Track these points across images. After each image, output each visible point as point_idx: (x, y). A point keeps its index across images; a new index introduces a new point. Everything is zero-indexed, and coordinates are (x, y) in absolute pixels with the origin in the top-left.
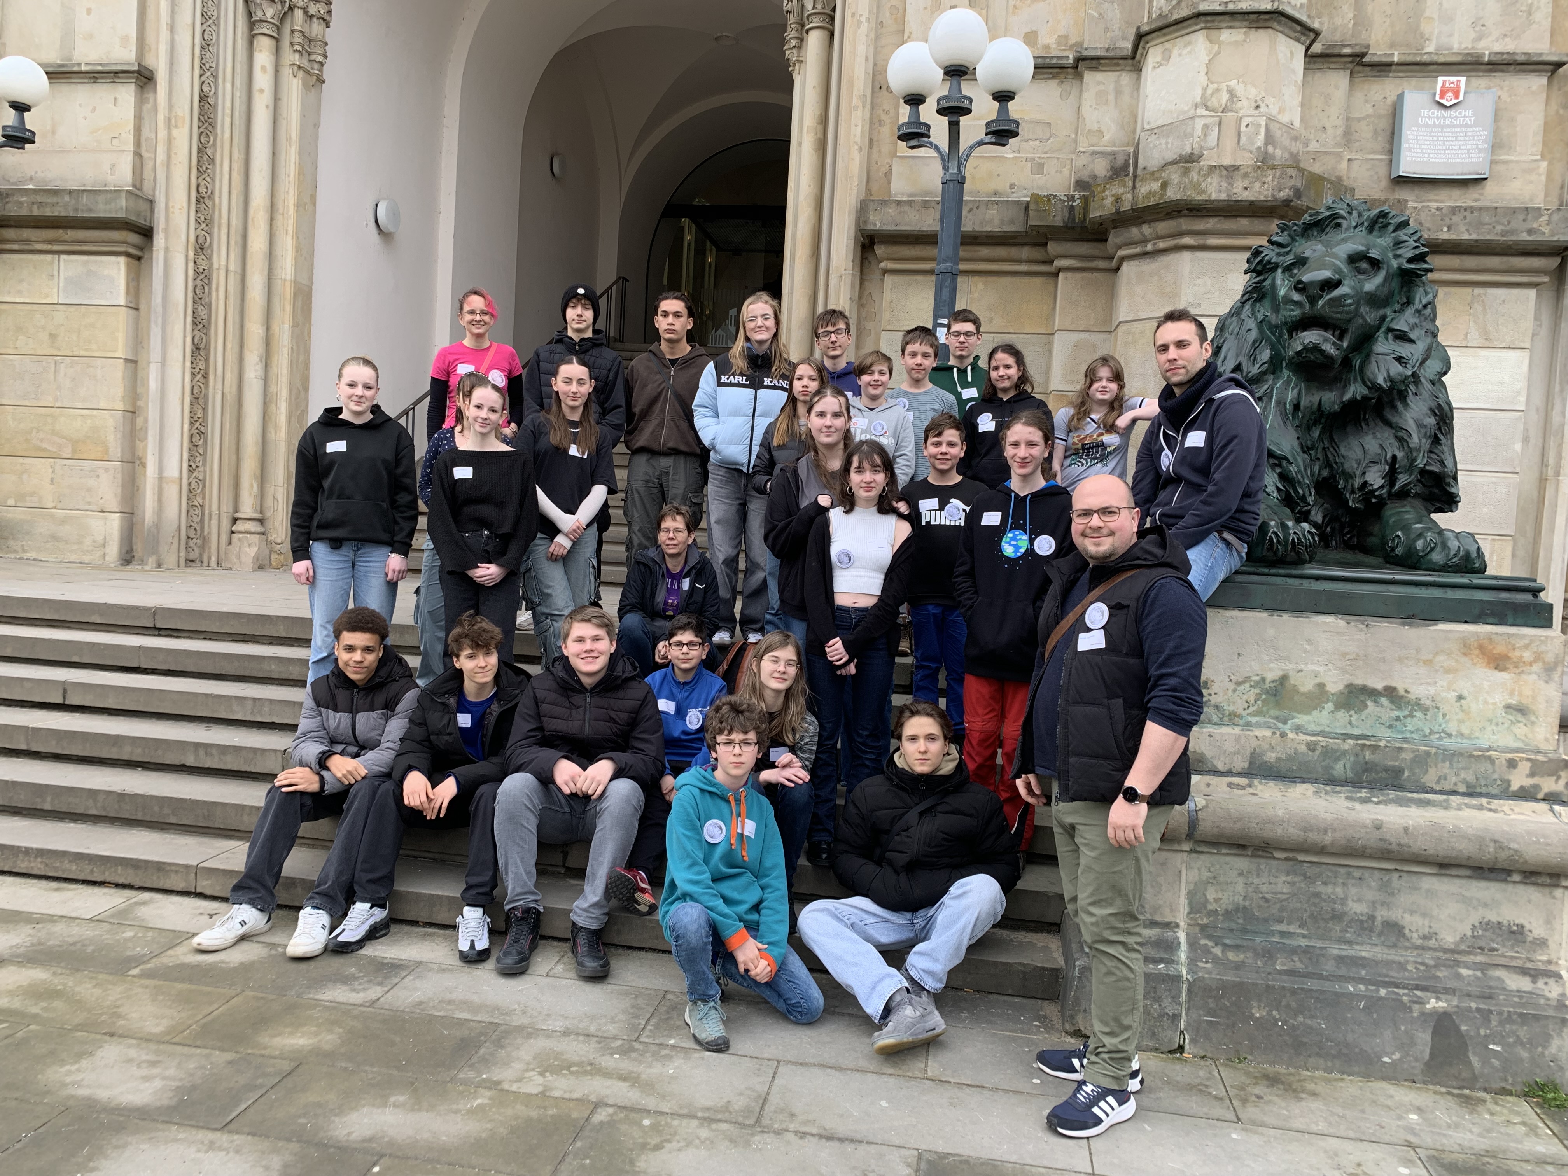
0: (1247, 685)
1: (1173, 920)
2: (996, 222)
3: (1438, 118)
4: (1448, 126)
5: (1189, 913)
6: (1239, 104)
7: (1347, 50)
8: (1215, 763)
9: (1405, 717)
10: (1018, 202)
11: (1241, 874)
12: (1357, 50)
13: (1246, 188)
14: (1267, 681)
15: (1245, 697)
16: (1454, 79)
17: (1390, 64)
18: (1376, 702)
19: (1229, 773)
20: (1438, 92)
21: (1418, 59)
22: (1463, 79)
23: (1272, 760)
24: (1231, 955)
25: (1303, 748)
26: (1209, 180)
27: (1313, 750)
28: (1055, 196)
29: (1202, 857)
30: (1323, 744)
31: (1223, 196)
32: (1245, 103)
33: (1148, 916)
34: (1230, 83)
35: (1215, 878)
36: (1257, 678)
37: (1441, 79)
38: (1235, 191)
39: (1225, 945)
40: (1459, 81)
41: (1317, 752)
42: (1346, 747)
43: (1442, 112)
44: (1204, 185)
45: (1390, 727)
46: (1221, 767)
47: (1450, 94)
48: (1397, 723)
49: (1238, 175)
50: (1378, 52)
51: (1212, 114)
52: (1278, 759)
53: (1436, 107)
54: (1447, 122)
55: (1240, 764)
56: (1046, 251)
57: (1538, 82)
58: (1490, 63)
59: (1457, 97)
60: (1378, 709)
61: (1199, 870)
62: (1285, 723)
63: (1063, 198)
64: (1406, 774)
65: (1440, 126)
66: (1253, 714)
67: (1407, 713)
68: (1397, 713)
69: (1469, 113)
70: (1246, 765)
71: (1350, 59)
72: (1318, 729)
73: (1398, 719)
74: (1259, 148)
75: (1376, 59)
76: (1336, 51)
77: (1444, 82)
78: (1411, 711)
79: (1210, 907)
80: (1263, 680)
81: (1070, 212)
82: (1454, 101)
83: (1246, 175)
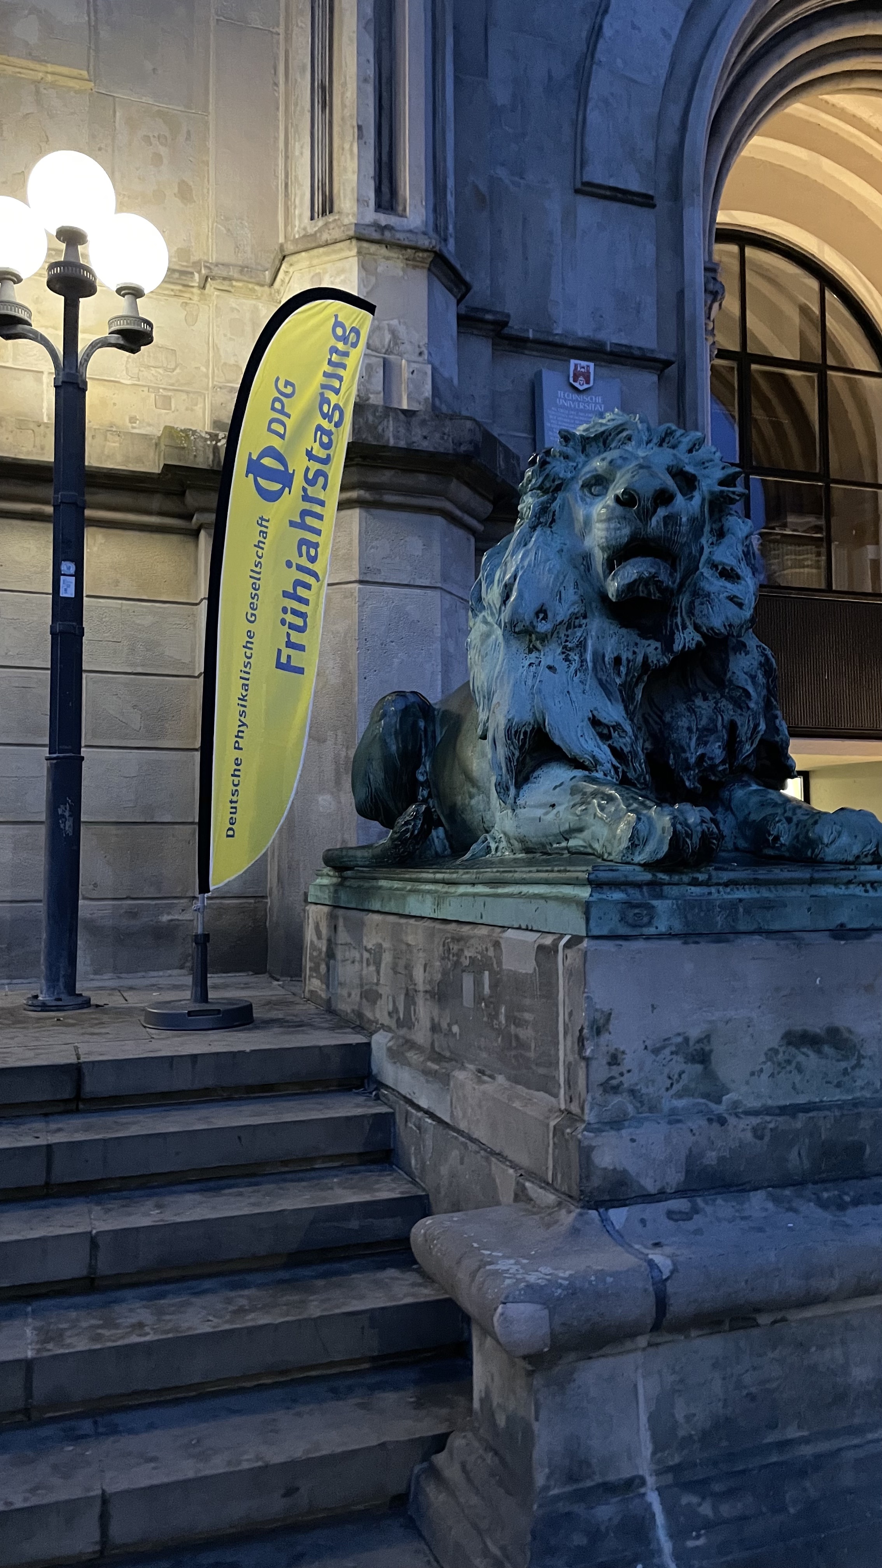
0: (667, 1051)
1: (635, 1473)
2: (119, 458)
3: (573, 401)
4: (581, 411)
5: (654, 1453)
6: (402, 348)
7: (489, 317)
8: (642, 1182)
9: (853, 1068)
10: (145, 437)
11: (715, 1366)
12: (499, 317)
13: (425, 437)
14: (691, 1043)
15: (666, 1071)
16: (584, 363)
17: (526, 340)
18: (819, 1052)
19: (661, 1196)
20: (571, 375)
21: (551, 339)
22: (592, 365)
23: (714, 1163)
24: (726, 1510)
25: (749, 1136)
26: (385, 422)
27: (761, 1138)
28: (194, 432)
29: (661, 1348)
30: (772, 1125)
31: (402, 444)
32: (407, 347)
33: (598, 1479)
34: (392, 322)
35: (682, 1381)
36: (680, 1039)
37: (573, 362)
38: (414, 439)
39: (714, 1495)
40: (588, 366)
41: (767, 1139)
42: (799, 1125)
43: (575, 396)
44: (380, 428)
45: (838, 1085)
46: (651, 1187)
47: (581, 378)
48: (846, 1079)
49: (415, 421)
50: (515, 327)
51: (374, 353)
52: (721, 1160)
53: (571, 390)
54: (581, 407)
55: (674, 1178)
56: (183, 502)
57: (650, 378)
58: (612, 353)
59: (588, 382)
60: (823, 1062)
61: (660, 1372)
62: (719, 1101)
63: (203, 435)
64: (868, 1150)
65: (574, 409)
66: (678, 1095)
67: (854, 1062)
68: (844, 1064)
69: (599, 399)
70: (681, 1177)
71: (491, 327)
72: (757, 1104)
73: (845, 1072)
74: (426, 399)
75: (514, 332)
76: (479, 315)
77: (576, 366)
78: (859, 1060)
79: (681, 1433)
80: (687, 1040)
81: (214, 453)
82: (586, 386)
83: (423, 423)
